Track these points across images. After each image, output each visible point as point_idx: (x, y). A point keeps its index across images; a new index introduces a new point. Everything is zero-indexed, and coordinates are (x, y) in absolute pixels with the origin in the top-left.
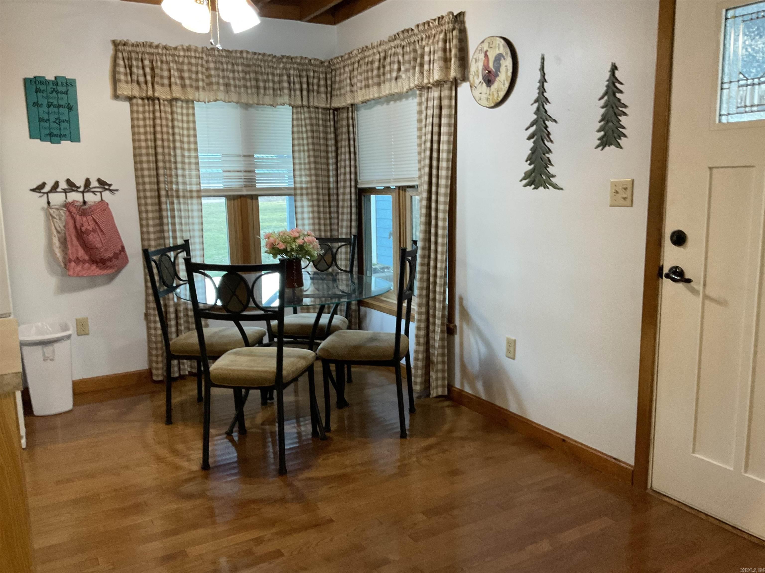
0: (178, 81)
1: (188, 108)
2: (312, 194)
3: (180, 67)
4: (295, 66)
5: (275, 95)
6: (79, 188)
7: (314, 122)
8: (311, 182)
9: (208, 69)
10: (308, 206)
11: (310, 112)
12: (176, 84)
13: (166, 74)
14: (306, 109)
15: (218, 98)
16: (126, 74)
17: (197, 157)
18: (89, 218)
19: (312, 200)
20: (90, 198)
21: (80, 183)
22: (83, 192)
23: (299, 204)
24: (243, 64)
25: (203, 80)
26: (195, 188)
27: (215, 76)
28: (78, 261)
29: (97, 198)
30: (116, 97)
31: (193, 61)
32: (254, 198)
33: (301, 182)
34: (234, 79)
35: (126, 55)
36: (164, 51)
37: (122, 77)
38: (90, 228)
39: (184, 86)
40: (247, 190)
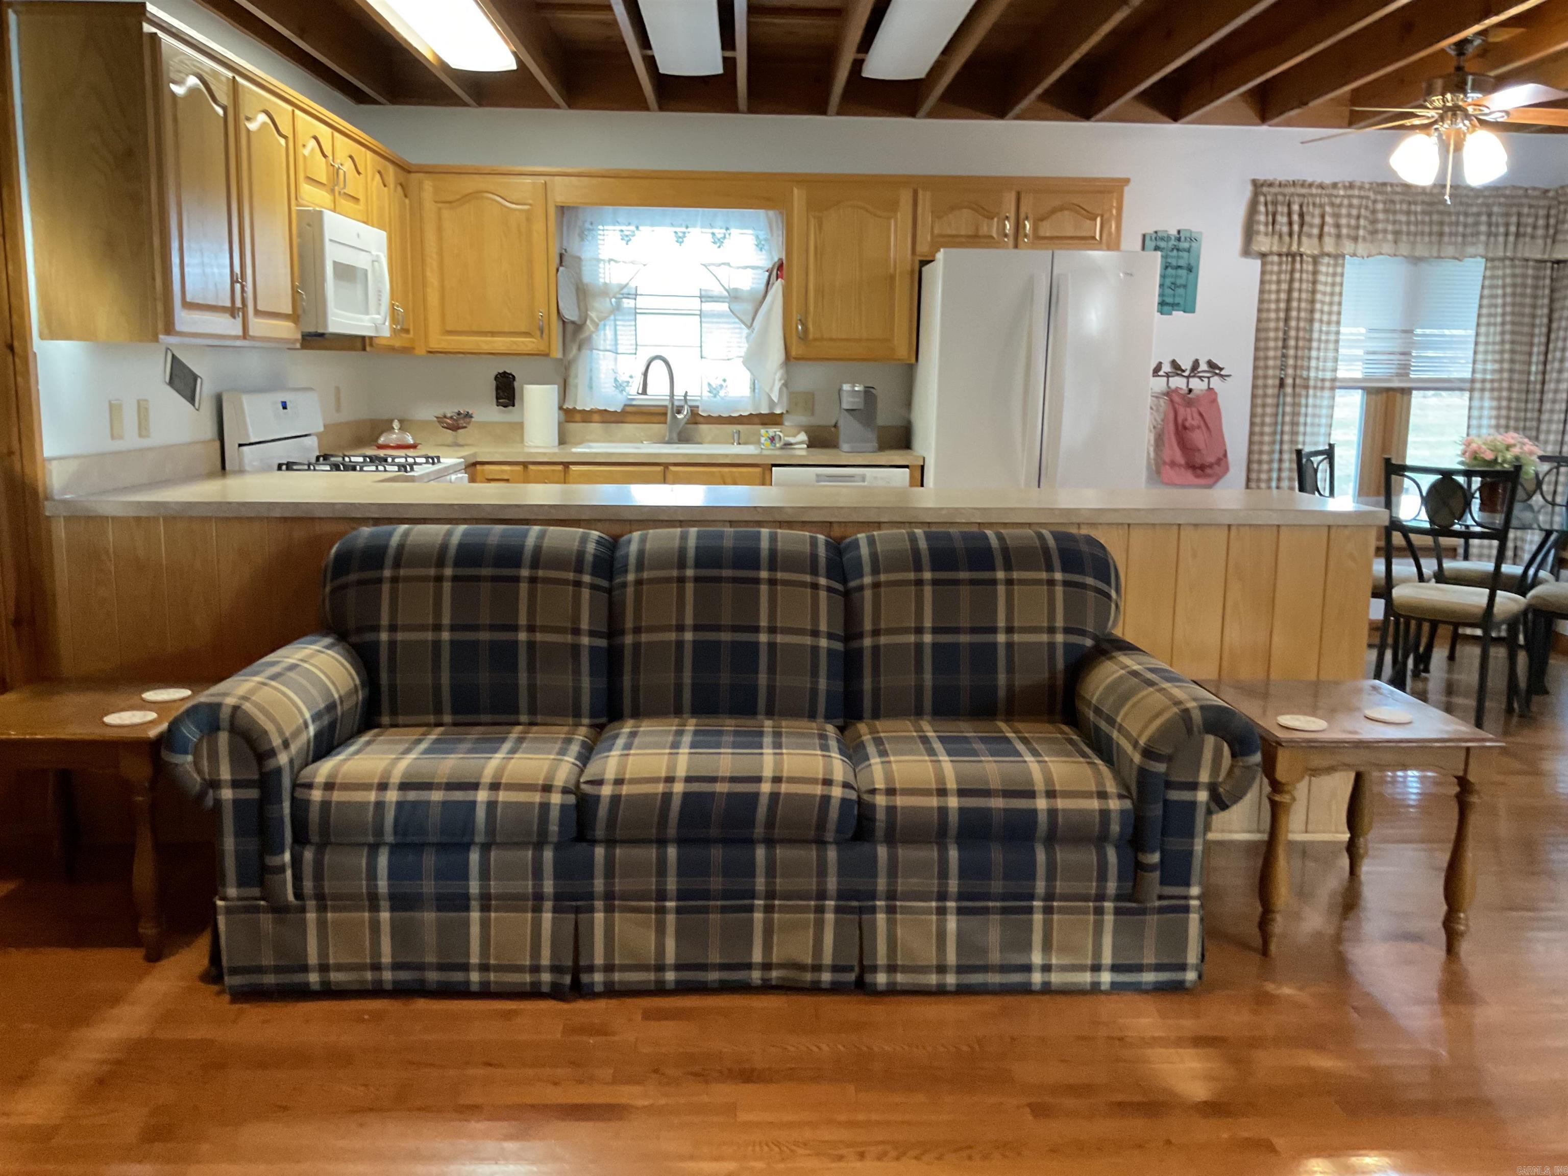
0: (1333, 231)
1: (1335, 265)
2: (1500, 390)
3: (1336, 210)
4: (1502, 200)
5: (1464, 244)
6: (1184, 371)
7: (1519, 280)
8: (1501, 371)
9: (1374, 212)
10: (1491, 408)
11: (1513, 267)
12: (1330, 235)
13: (1317, 221)
14: (1508, 263)
15: (1383, 252)
16: (1267, 224)
17: (1338, 333)
18: (1194, 409)
19: (1499, 399)
20: (1197, 385)
21: (1186, 365)
22: (1188, 377)
23: (1476, 403)
24: (1423, 203)
25: (1365, 227)
26: (1328, 375)
27: (1383, 221)
28: (1173, 464)
29: (1203, 385)
30: (1247, 252)
31: (1355, 202)
32: (1406, 392)
33: (1485, 371)
34: (1408, 223)
35: (1269, 198)
36: (1319, 191)
37: (1262, 228)
38: (1195, 423)
39: (1339, 236)
40: (1401, 381)
